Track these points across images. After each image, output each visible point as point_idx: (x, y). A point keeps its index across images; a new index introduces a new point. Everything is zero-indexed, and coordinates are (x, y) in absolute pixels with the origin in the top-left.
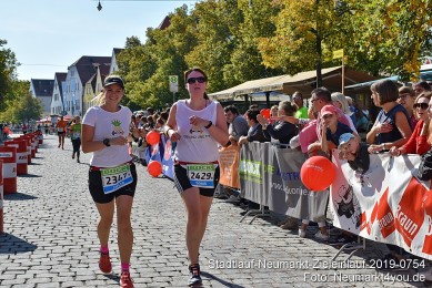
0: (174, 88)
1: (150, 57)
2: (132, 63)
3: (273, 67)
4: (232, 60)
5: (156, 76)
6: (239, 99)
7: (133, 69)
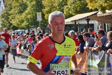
0: (39, 19)
1: (23, 2)
2: (13, 5)
3: (93, 9)
4: (68, 3)
5: (26, 12)
6: (72, 23)
7: (14, 8)
